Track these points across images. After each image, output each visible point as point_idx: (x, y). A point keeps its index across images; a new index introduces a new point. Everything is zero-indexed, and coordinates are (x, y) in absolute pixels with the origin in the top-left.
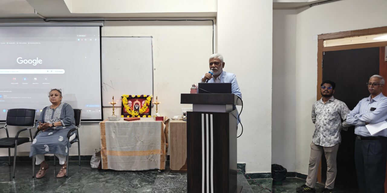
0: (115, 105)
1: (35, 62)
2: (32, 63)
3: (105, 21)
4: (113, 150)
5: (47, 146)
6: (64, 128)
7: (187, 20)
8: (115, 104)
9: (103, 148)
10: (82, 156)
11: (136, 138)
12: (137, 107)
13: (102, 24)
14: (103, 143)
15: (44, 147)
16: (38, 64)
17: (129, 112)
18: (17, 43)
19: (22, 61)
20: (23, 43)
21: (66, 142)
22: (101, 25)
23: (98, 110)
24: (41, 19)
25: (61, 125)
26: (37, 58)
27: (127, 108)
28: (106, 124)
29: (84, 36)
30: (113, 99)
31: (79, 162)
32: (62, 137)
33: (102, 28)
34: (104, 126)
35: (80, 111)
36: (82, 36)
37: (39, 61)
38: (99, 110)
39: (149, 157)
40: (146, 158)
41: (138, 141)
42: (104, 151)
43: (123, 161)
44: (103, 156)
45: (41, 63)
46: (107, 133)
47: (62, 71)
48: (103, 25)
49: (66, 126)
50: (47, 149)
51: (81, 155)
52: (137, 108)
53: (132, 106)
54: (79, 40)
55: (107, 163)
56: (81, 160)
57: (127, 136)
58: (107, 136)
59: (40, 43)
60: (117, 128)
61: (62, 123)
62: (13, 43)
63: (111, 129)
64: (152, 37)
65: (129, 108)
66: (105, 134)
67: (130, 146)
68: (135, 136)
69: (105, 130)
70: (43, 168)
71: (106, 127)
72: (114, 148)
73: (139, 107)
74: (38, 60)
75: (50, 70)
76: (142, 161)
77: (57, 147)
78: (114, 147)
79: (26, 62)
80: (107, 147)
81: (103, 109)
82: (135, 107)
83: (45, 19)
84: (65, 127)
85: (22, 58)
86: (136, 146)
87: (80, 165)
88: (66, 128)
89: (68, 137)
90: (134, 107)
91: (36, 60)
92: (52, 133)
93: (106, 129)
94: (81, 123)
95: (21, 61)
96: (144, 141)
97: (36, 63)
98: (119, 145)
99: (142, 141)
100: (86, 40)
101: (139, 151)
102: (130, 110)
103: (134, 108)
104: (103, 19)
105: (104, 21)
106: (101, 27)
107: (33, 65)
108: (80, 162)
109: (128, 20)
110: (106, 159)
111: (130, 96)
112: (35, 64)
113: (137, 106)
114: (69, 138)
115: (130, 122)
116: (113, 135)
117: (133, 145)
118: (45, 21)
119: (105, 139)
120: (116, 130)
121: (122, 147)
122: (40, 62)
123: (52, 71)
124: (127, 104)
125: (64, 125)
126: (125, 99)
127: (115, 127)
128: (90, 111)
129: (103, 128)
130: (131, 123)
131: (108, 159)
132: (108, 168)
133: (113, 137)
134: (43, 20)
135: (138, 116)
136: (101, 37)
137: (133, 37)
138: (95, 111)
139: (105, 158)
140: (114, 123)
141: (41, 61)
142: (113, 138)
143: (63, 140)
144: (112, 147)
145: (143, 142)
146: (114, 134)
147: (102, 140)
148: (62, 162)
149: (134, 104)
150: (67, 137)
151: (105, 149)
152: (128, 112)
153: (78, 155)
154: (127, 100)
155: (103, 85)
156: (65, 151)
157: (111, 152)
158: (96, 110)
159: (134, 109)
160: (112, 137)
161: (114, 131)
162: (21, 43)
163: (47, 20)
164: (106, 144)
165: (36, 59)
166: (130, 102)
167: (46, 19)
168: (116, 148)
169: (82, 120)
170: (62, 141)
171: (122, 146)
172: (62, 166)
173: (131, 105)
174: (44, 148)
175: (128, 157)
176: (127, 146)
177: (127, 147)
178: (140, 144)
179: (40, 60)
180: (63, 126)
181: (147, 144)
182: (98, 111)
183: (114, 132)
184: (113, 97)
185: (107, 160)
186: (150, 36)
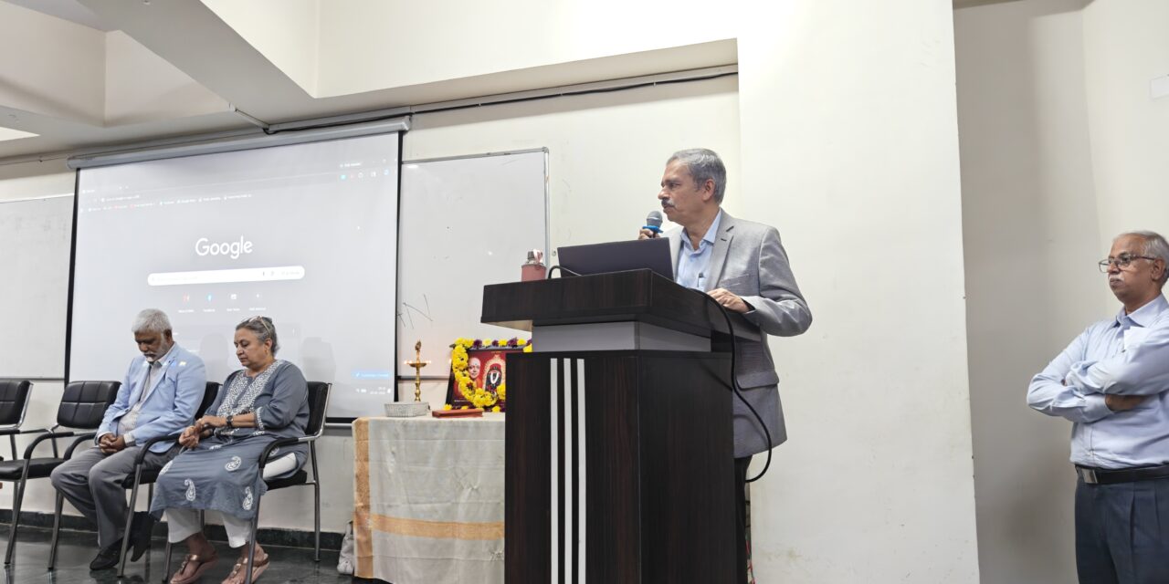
0: (424, 372)
1: (235, 248)
2: (230, 253)
3: (414, 116)
4: (390, 513)
5: (191, 482)
6: (257, 433)
7: (658, 83)
8: (424, 365)
9: (361, 504)
10: (323, 534)
11: (457, 476)
12: (494, 379)
13: (403, 123)
14: (359, 490)
15: (184, 485)
16: (243, 255)
17: (466, 393)
18: (200, 200)
19: (208, 247)
20: (212, 199)
21: (250, 475)
22: (400, 128)
23: (384, 388)
24: (256, 131)
25: (252, 424)
26: (242, 238)
27: (463, 381)
28: (370, 426)
29: (358, 164)
30: (418, 349)
31: (314, 552)
32: (239, 459)
33: (405, 138)
34: (367, 431)
35: (327, 389)
36: (353, 165)
37: (245, 247)
38: (388, 387)
39: (496, 549)
40: (487, 550)
41: (463, 488)
42: (363, 513)
43: (415, 555)
44: (358, 532)
45: (251, 251)
46: (372, 455)
47: (296, 273)
48: (406, 128)
49: (266, 428)
50: (191, 493)
51: (322, 530)
52: (493, 382)
53: (481, 377)
54: (343, 177)
55: (370, 558)
56: (321, 547)
57: (430, 468)
58: (372, 466)
59: (250, 196)
60: (402, 441)
61: (255, 420)
62: (191, 201)
63: (386, 442)
64: (545, 150)
65: (469, 381)
66: (367, 460)
67: (440, 502)
68: (454, 468)
69: (367, 444)
70: (195, 557)
71: (371, 435)
72: (390, 506)
73: (500, 379)
74: (245, 242)
75: (268, 270)
76: (472, 558)
77: (215, 488)
78: (392, 504)
79: (215, 249)
80: (373, 503)
81: (400, 385)
82: (488, 379)
83: (266, 126)
84: (263, 432)
85: (206, 240)
86: (457, 504)
87: (318, 562)
88: (265, 435)
89: (263, 460)
90: (485, 377)
91: (238, 244)
92: (218, 446)
93: (371, 443)
94: (326, 428)
95: (204, 247)
96: (480, 489)
97: (237, 252)
98: (405, 497)
99: (475, 487)
100: (361, 175)
101: (467, 523)
102: (470, 386)
103: (485, 381)
104: (408, 110)
105: (410, 114)
106: (402, 133)
107: (232, 257)
108: (317, 551)
109: (477, 105)
110: (368, 543)
111: (477, 343)
112: (235, 255)
113: (495, 375)
114: (262, 466)
115: (440, 422)
116: (390, 463)
117: (449, 501)
118: (268, 134)
119: (368, 476)
120: (398, 446)
121: (413, 506)
122: (248, 249)
123: (273, 273)
124: (467, 369)
125: (261, 425)
126: (461, 351)
127: (397, 436)
128: (364, 391)
129: (362, 437)
130: (445, 422)
131: (376, 544)
132: (375, 577)
133: (391, 471)
134: (262, 130)
135: (492, 406)
136: (400, 163)
137: (489, 155)
138: (376, 393)
139: (363, 539)
140: (394, 421)
141: (251, 245)
142: (389, 475)
143: (237, 468)
144: (386, 504)
145: (477, 490)
146: (393, 460)
147: (357, 477)
148: (237, 541)
149: (487, 369)
150: (259, 461)
151: (367, 507)
152: (463, 394)
153: (313, 530)
154: (466, 356)
155: (403, 309)
156: (241, 502)
157: (383, 521)
158: (380, 388)
159: (484, 386)
160: (387, 471)
161: (394, 449)
162: (207, 199)
163: (272, 129)
164: (368, 491)
165: (239, 241)
166: (476, 362)
167: (268, 129)
168: (397, 506)
169: (329, 420)
170: (235, 471)
171: (417, 503)
172: (239, 552)
173: (478, 371)
174: (184, 488)
175: (431, 540)
176: (431, 502)
177: (429, 506)
178: (470, 496)
179: (247, 243)
180: (257, 428)
181: (490, 501)
182: (386, 391)
183: (393, 453)
184: (419, 344)
185: (370, 548)
186: (541, 147)
